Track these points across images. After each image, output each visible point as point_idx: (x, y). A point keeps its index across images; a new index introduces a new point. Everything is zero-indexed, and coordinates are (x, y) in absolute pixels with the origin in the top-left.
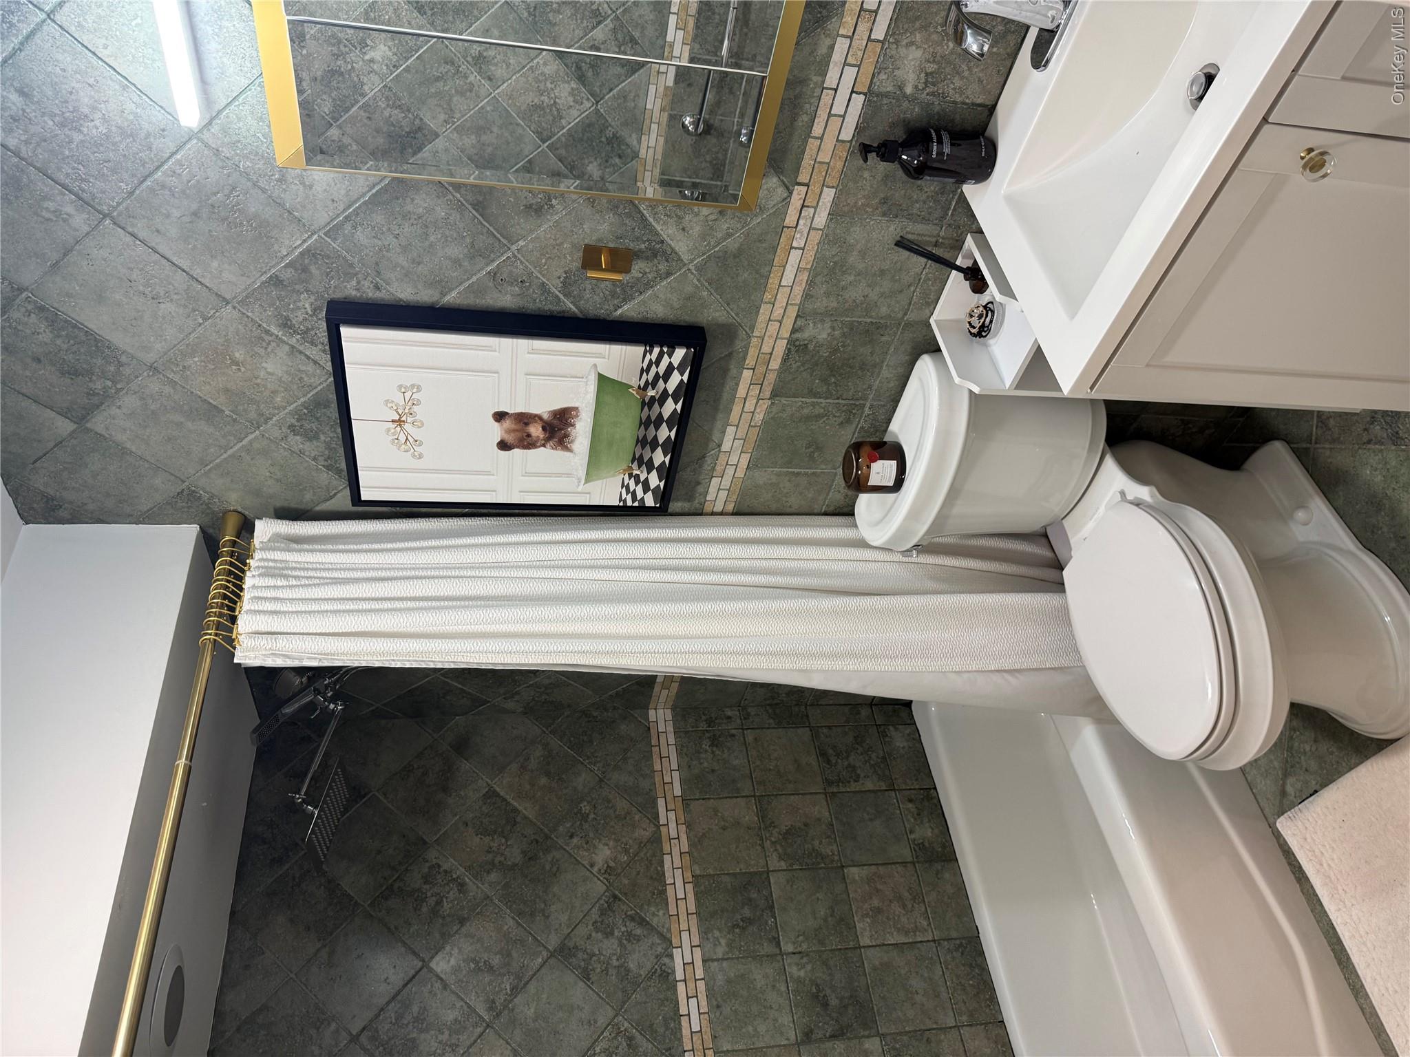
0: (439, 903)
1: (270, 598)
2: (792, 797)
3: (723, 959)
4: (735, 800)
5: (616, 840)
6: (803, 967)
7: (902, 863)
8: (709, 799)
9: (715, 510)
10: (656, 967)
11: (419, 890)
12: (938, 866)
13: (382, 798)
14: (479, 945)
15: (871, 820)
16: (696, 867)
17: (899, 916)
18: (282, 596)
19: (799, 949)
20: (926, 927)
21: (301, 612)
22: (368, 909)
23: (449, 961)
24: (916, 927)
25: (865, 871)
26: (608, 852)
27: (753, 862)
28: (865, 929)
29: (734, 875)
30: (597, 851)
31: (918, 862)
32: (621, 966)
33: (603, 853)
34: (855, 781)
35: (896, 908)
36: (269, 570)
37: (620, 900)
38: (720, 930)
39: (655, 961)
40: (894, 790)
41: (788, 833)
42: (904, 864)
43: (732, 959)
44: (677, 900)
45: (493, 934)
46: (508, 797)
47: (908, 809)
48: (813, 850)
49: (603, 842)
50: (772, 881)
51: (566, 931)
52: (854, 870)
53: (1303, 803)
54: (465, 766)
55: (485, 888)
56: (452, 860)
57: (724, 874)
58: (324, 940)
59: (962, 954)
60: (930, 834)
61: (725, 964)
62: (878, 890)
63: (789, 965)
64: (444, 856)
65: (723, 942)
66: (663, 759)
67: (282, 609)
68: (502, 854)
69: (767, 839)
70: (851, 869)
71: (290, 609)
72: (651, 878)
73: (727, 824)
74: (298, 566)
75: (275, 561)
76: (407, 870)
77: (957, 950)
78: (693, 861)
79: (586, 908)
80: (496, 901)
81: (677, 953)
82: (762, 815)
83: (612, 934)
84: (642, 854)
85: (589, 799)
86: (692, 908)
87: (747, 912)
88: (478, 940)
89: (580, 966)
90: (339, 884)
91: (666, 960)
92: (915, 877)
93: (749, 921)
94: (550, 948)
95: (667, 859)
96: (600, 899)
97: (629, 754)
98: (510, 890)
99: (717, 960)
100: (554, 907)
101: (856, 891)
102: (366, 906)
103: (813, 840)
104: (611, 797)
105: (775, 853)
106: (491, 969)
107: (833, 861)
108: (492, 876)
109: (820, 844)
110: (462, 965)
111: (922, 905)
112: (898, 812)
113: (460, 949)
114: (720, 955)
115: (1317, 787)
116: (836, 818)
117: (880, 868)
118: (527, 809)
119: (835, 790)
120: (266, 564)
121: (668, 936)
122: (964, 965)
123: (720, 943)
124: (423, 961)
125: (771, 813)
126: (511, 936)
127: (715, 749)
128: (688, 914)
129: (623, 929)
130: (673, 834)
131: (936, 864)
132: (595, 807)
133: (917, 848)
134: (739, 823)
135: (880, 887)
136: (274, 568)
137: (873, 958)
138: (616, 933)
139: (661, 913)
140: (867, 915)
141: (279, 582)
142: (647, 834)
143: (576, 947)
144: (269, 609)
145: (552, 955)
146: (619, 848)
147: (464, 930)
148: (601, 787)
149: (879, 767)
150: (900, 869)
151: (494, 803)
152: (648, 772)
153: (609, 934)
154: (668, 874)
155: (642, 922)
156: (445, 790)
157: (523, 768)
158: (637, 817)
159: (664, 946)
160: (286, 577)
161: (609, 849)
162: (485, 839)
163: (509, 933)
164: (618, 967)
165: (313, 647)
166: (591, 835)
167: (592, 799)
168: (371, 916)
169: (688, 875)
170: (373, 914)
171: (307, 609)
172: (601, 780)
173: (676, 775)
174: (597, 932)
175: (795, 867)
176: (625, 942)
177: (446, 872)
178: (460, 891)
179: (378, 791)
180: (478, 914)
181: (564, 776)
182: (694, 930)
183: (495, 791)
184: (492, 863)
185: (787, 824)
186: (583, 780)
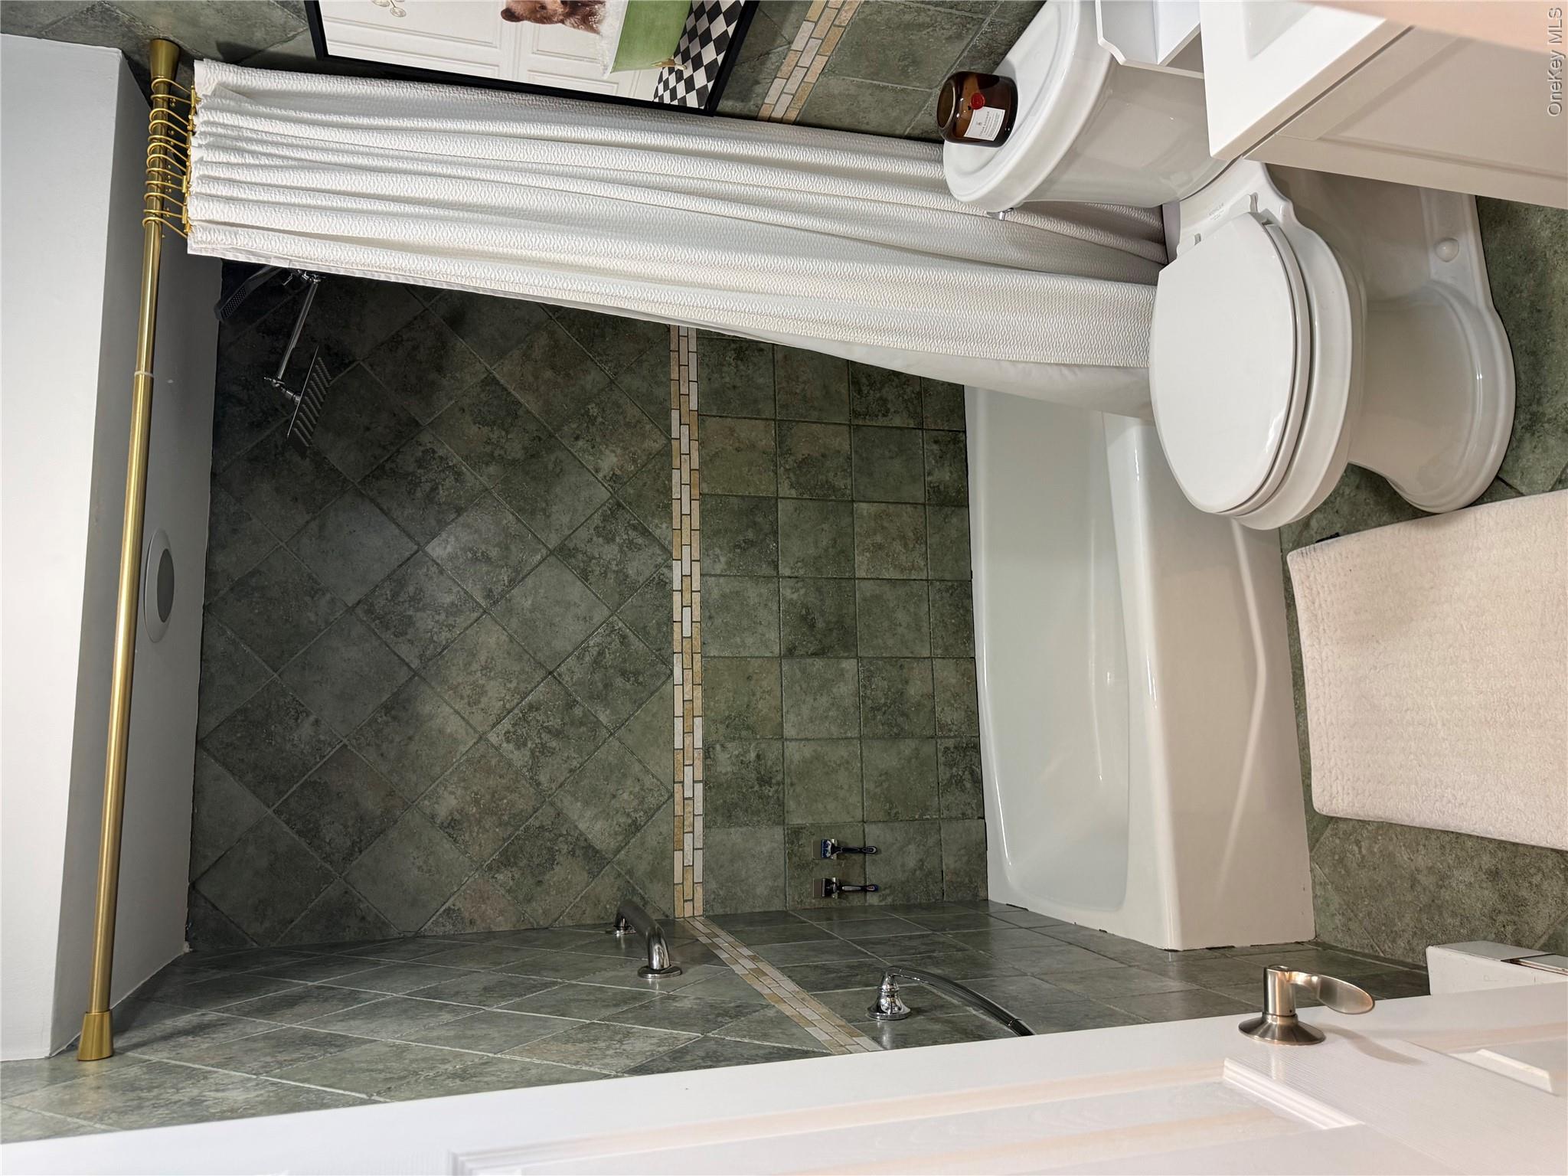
0: (434, 489)
1: (224, 179)
2: (814, 426)
3: (720, 575)
4: (753, 422)
5: (625, 449)
6: (797, 590)
7: (912, 504)
8: (726, 417)
9: (774, 115)
10: (655, 575)
11: (413, 474)
12: (947, 510)
13: (368, 369)
14: (476, 536)
15: (891, 458)
16: (704, 485)
17: (899, 554)
18: (238, 178)
19: (796, 574)
20: (922, 567)
21: (263, 202)
22: (359, 487)
23: (445, 548)
24: (913, 566)
25: (873, 508)
26: (615, 460)
27: (762, 487)
28: (863, 563)
29: (743, 497)
30: (603, 457)
31: (930, 505)
32: (621, 571)
33: (610, 460)
34: (884, 415)
35: (898, 546)
36: (219, 139)
37: (624, 508)
38: (721, 548)
39: (654, 570)
40: (922, 429)
41: (805, 462)
42: (915, 504)
43: (730, 576)
44: (682, 515)
45: (492, 527)
46: (509, 386)
47: (932, 450)
48: (827, 482)
49: (610, 448)
50: (779, 508)
51: (567, 532)
52: (864, 505)
53: (1320, 544)
54: (461, 344)
55: (484, 479)
56: (447, 446)
57: (732, 496)
58: (313, 513)
59: (951, 595)
60: (947, 478)
61: (722, 580)
62: (883, 528)
63: (784, 587)
64: (440, 441)
65: (723, 559)
66: (682, 368)
67: (240, 196)
68: (502, 448)
69: (781, 465)
70: (861, 504)
71: (250, 197)
72: (658, 490)
73: (742, 446)
74: (255, 136)
75: (224, 126)
76: (398, 451)
77: (947, 591)
78: (702, 479)
79: (589, 512)
80: (496, 495)
81: (676, 565)
82: (780, 440)
83: (613, 540)
84: (650, 466)
85: (598, 401)
86: (696, 525)
87: (750, 535)
88: (476, 531)
89: (579, 567)
90: (325, 458)
91: (665, 570)
92: (923, 520)
93: (751, 543)
94: (550, 547)
95: (676, 474)
96: (604, 505)
97: (644, 357)
98: (510, 486)
99: (715, 576)
100: (556, 507)
101: (861, 526)
102: (356, 483)
103: (828, 472)
104: (621, 401)
105: (787, 481)
106: (488, 559)
107: (843, 495)
108: (491, 468)
109: (835, 476)
110: (459, 553)
111: (923, 546)
112: (921, 452)
113: (457, 538)
114: (718, 572)
115: (1340, 531)
116: (856, 452)
117: (891, 507)
118: (530, 403)
119: (860, 423)
120: (214, 130)
121: (670, 548)
122: (950, 605)
123: (719, 560)
124: (418, 544)
125: (789, 440)
126: (510, 530)
127: (739, 362)
128: (691, 530)
129: (625, 537)
130: (685, 449)
131: (946, 509)
132: (603, 410)
133: (931, 491)
134: (754, 447)
135: (886, 524)
136: (225, 136)
137: (866, 589)
138: (618, 539)
139: (664, 526)
140: (868, 550)
141: (234, 159)
142: (657, 446)
143: (576, 549)
144: (224, 194)
145: (551, 553)
146: (626, 457)
147: (461, 519)
148: (611, 390)
149: (912, 403)
150: (909, 509)
151: (493, 392)
152: (664, 380)
153: (610, 539)
154: (675, 490)
155: (645, 532)
156: (439, 369)
157: (526, 357)
158: (648, 427)
159: (665, 557)
160: (241, 151)
161: (616, 456)
162: (483, 429)
163: (508, 528)
164: (616, 572)
165: (281, 248)
166: (598, 440)
167: (601, 402)
168: (363, 494)
169: (696, 493)
170: (364, 492)
171: (270, 199)
172: (612, 382)
173: (694, 386)
174: (599, 537)
175: (805, 496)
176: (625, 548)
177: (441, 458)
178: (457, 480)
179: (363, 360)
180: (477, 505)
181: (571, 372)
182: (696, 545)
183: (494, 378)
184: (492, 454)
185: (804, 452)
186: (592, 379)
